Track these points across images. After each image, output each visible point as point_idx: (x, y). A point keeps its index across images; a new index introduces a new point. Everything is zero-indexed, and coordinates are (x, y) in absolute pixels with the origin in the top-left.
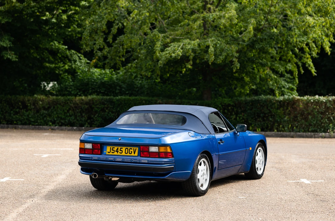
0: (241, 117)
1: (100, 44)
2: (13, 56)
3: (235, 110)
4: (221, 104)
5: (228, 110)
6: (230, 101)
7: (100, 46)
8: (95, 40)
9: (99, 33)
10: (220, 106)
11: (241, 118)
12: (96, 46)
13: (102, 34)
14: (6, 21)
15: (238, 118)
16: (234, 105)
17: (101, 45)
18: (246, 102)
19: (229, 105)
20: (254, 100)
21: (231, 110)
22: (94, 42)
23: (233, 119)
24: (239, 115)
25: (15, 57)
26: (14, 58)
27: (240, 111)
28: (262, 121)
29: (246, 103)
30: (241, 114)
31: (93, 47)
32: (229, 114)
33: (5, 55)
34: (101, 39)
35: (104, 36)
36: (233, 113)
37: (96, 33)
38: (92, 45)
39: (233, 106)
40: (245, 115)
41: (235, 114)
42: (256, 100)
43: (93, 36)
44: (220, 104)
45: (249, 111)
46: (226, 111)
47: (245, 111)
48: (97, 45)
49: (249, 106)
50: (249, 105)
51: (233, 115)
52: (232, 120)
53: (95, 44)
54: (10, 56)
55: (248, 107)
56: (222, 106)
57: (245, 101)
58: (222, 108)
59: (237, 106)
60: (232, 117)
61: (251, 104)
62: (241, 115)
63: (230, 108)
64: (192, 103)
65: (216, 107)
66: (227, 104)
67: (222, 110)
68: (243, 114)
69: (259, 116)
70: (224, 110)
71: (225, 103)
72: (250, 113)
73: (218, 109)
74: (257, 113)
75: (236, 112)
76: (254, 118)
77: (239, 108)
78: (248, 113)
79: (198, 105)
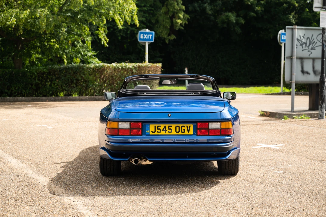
3: (50, 77)
5: (43, 77)
6: (44, 69)
10: (36, 73)
11: (56, 85)
15: (53, 85)
16: (49, 73)
18: (60, 69)
19: (44, 73)
21: (46, 78)
23: (48, 85)
24: (53, 82)
27: (54, 78)
29: (60, 71)
30: (55, 81)
32: (44, 81)
36: (48, 80)
39: (47, 73)
40: (60, 82)
41: (50, 81)
42: (69, 68)
44: (36, 72)
45: (63, 78)
46: (41, 78)
47: (59, 78)
49: (63, 73)
50: (63, 72)
51: (48, 82)
52: (47, 87)
55: (63, 74)
56: (38, 73)
57: (59, 69)
58: (37, 75)
59: (51, 73)
60: (47, 83)
61: (65, 71)
62: (55, 82)
63: (45, 75)
64: (7, 71)
65: (31, 75)
66: (42, 72)
67: (37, 78)
68: (57, 81)
69: (72, 82)
70: (39, 77)
71: (40, 70)
72: (64, 80)
73: (33, 77)
74: (71, 80)
75: (50, 79)
76: (68, 84)
77: (53, 75)
78: (62, 79)
79: (13, 73)
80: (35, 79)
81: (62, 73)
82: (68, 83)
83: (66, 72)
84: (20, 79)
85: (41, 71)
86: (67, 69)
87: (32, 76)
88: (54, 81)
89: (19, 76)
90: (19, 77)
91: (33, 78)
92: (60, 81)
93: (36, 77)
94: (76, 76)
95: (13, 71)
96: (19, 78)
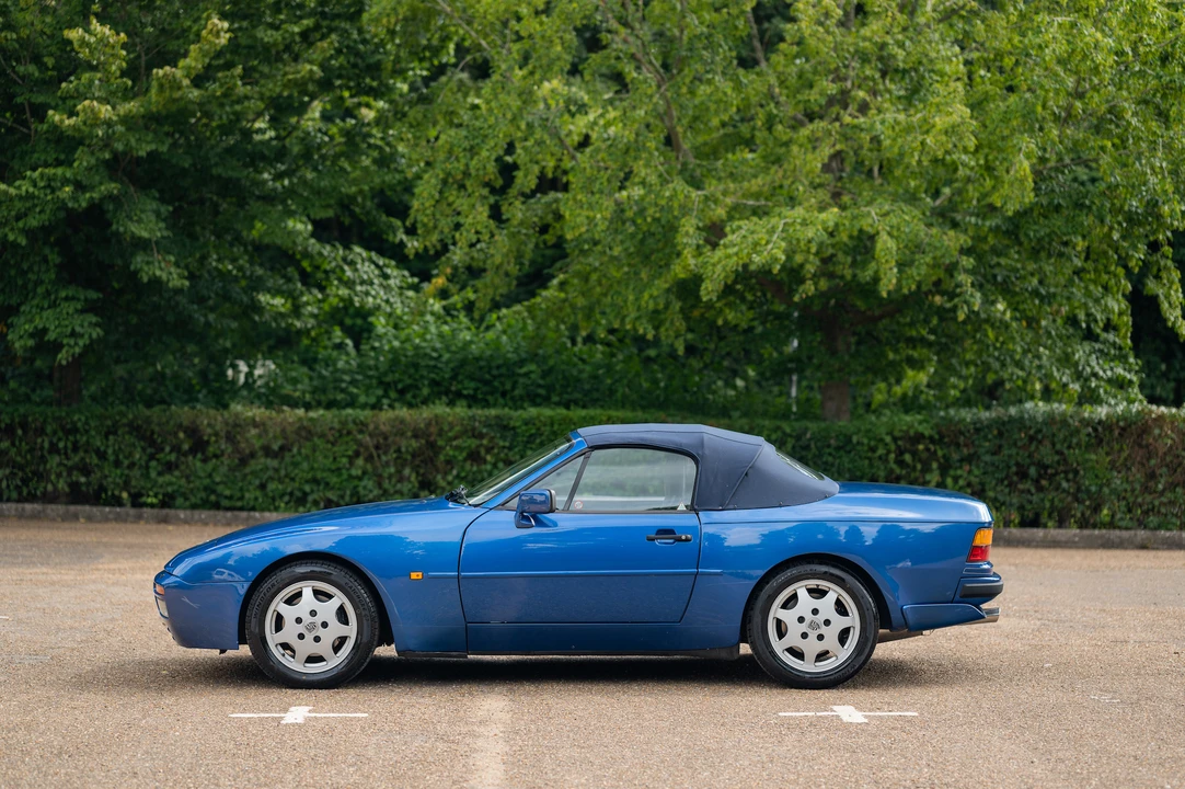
0: (961, 476)
1: (479, 228)
2: (173, 270)
3: (940, 453)
4: (890, 433)
5: (914, 454)
6: (920, 423)
7: (477, 232)
8: (459, 214)
9: (470, 190)
10: (888, 439)
11: (961, 482)
12: (465, 234)
13: (485, 192)
14: (149, 149)
15: (949, 482)
16: (937, 437)
17: (484, 231)
18: (978, 426)
19: (919, 437)
20: (1006, 419)
22: (456, 219)
23: (932, 484)
24: (952, 472)
25: (179, 275)
26: (175, 276)
27: (955, 457)
28: (1033, 490)
29: (977, 430)
30: (961, 467)
31: (453, 237)
32: (919, 466)
33: (146, 268)
34: (481, 209)
35: (492, 200)
36: (934, 466)
37: (462, 187)
38: (446, 230)
39: (931, 439)
40: (976, 472)
41: (940, 466)
42: (1011, 420)
43: (451, 199)
44: (888, 433)
45: (987, 458)
46: (908, 457)
47: (969, 459)
48: (468, 231)
49: (989, 441)
50: (990, 436)
51: (932, 472)
53: (458, 226)
54: (161, 269)
55: (987, 444)
56: (895, 439)
57: (975, 424)
58: (893, 447)
59: (946, 440)
60: (927, 477)
61: (995, 432)
62: (959, 472)
63: (921, 447)
64: (788, 430)
65: (873, 443)
66: (912, 432)
67: (892, 456)
68: (967, 468)
69: (1023, 475)
70: (900, 452)
71: (905, 428)
72: (993, 464)
73: (881, 451)
74: (1017, 464)
75: (942, 460)
76: (1006, 482)
77: (952, 448)
78: (986, 463)
79: (808, 436)
80: (887, 461)
81: (985, 438)
82: (1007, 477)
83: (1001, 434)
84: (830, 459)
85: (907, 431)
86: (1004, 423)
87: (873, 450)
88: (956, 469)
89: (829, 446)
90: (828, 450)
91: (880, 458)
92: (978, 467)
93: (889, 452)
94: (1037, 448)
95: (806, 429)
96: (830, 454)
